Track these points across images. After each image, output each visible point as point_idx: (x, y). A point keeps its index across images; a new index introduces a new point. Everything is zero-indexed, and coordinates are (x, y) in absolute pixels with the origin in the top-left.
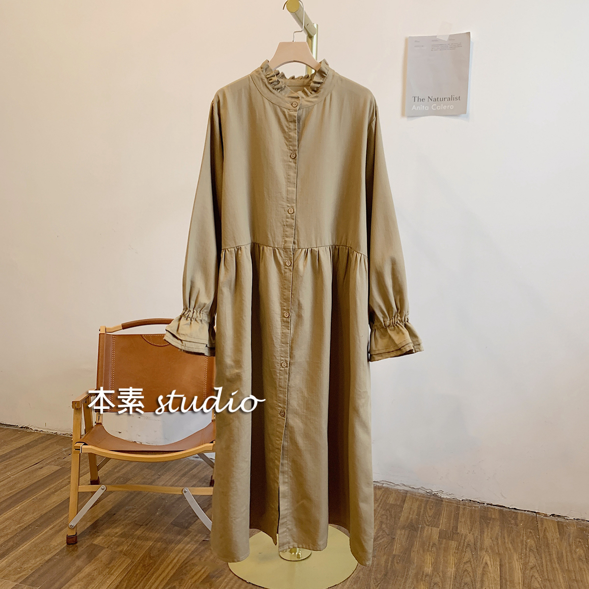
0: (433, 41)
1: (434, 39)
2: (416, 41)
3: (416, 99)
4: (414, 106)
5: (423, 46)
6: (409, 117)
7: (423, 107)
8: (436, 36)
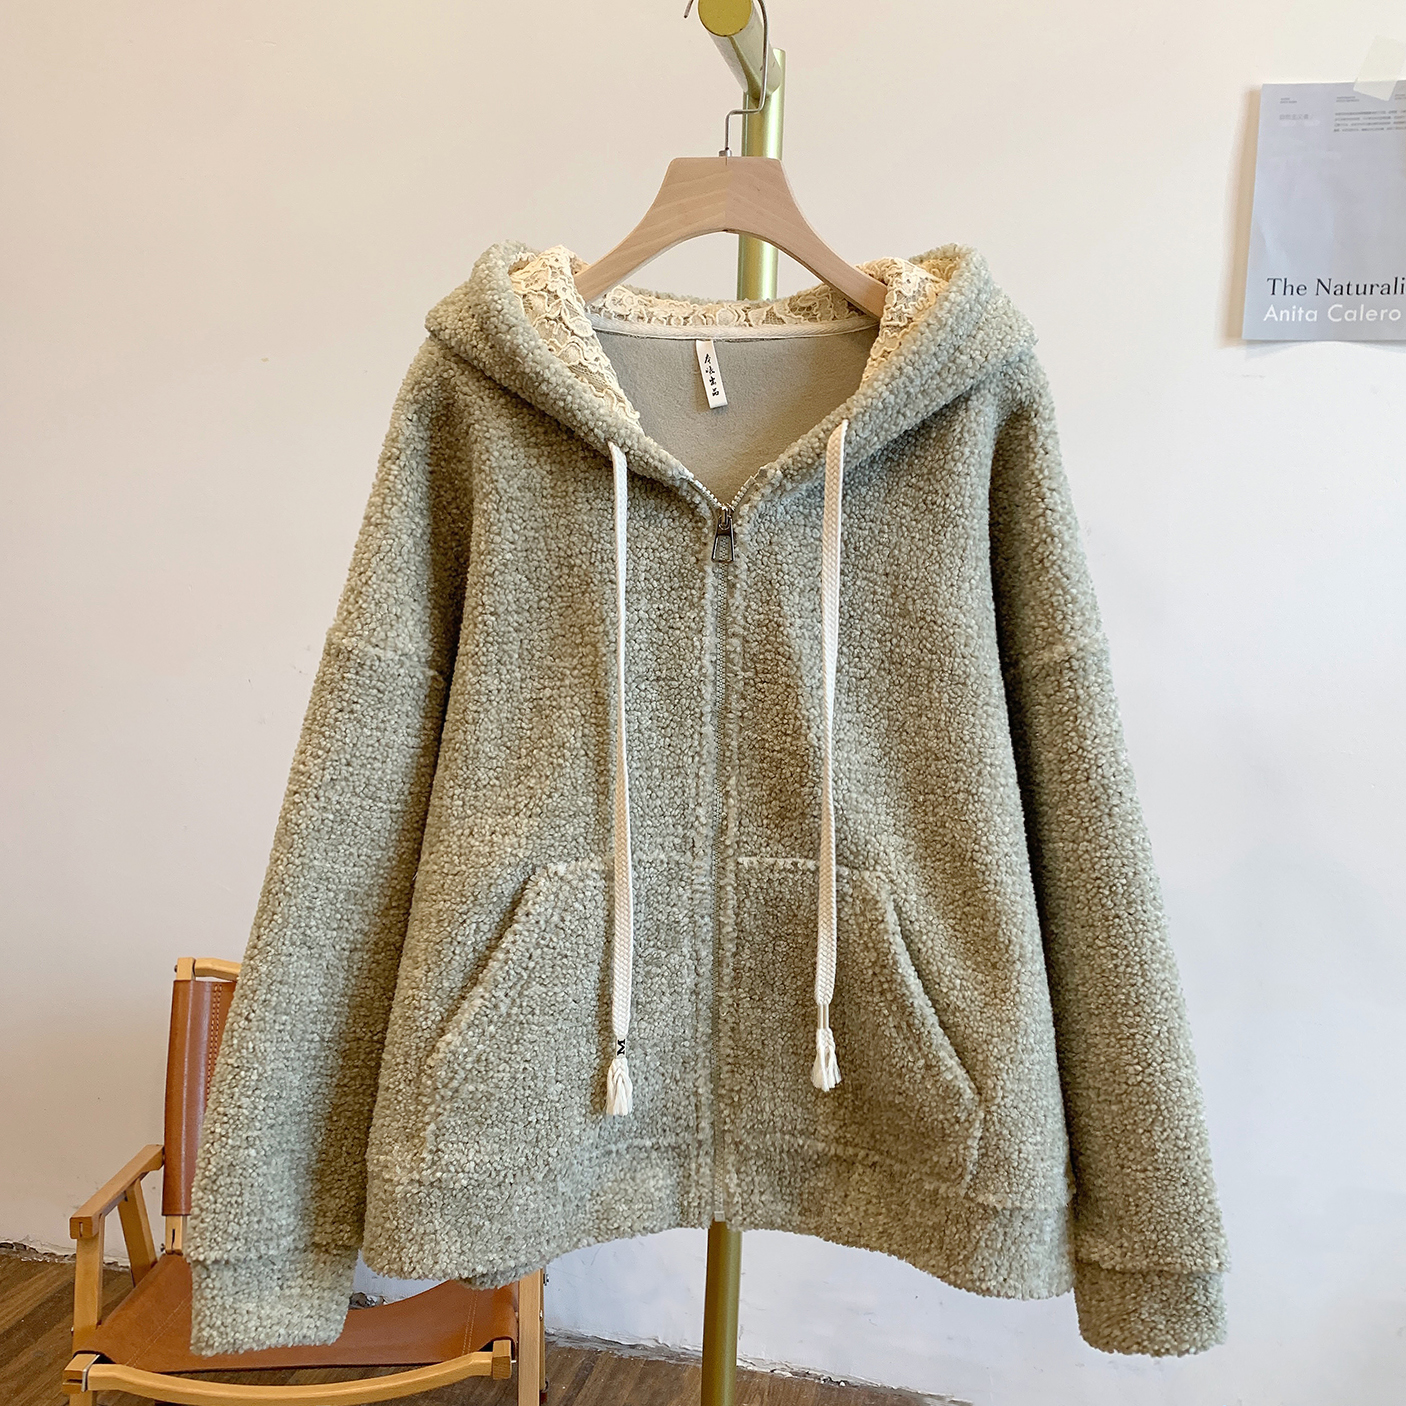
0: (1340, 99)
1: (1344, 94)
2: (1284, 101)
3: (1279, 286)
4: (1272, 308)
5: (1306, 117)
6: (1251, 342)
7: (1301, 311)
8: (1350, 86)
